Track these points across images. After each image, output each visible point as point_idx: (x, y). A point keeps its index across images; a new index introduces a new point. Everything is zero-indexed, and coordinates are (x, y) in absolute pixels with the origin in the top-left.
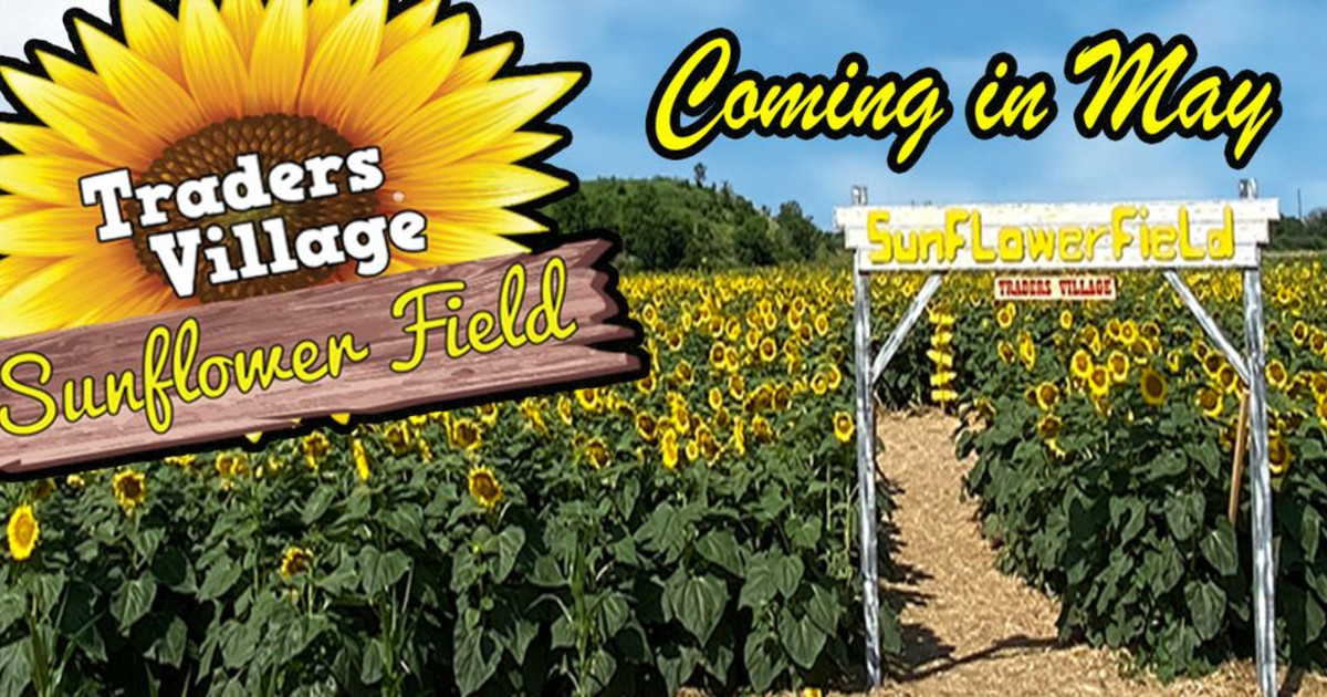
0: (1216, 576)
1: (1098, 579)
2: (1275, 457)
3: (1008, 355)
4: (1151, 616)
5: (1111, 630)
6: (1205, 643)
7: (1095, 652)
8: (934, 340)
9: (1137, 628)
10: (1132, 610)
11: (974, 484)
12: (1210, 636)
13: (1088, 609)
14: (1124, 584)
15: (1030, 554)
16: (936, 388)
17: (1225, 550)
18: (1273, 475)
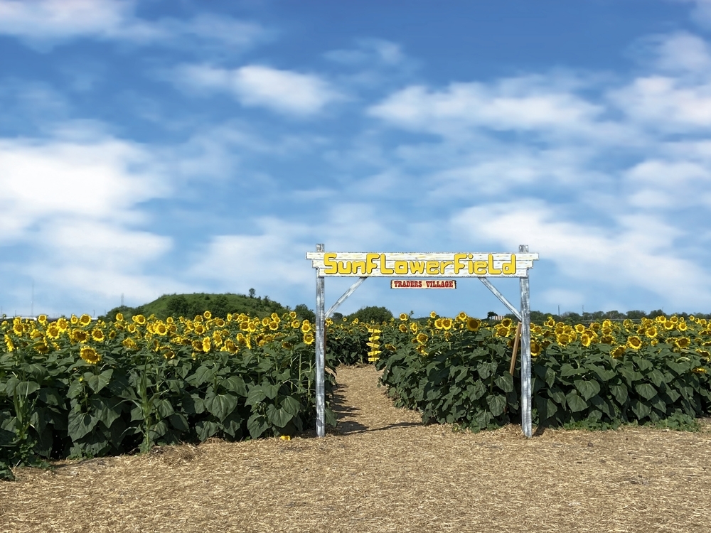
0: (502, 392)
1: (443, 398)
2: (534, 350)
3: (405, 330)
4: (469, 409)
5: (449, 417)
6: (496, 417)
7: (441, 426)
8: (370, 339)
9: (462, 415)
10: (460, 408)
11: (385, 379)
12: (498, 415)
13: (438, 410)
14: (456, 397)
15: (411, 396)
16: (371, 357)
17: (507, 384)
18: (532, 357)
